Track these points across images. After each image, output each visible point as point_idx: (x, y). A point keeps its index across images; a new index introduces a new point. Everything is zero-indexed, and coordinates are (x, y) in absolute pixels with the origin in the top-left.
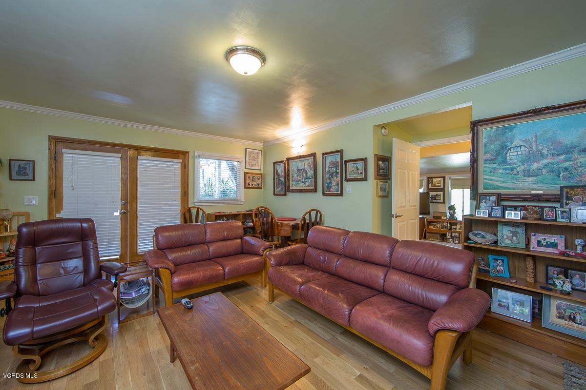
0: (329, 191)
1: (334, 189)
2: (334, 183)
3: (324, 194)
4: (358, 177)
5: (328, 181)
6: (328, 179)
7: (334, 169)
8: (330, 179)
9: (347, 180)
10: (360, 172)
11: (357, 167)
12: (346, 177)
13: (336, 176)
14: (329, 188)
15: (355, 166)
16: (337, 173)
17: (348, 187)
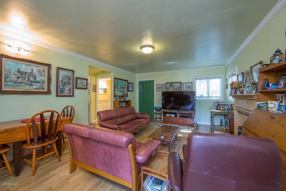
0: (62, 94)
1: (66, 92)
2: (66, 89)
3: (58, 96)
4: (83, 87)
5: (62, 87)
6: (61, 85)
7: (66, 80)
8: (63, 86)
9: (77, 88)
10: (84, 85)
11: (82, 82)
12: (76, 86)
13: (69, 85)
14: (62, 91)
15: (81, 81)
16: (69, 83)
17: (77, 92)
